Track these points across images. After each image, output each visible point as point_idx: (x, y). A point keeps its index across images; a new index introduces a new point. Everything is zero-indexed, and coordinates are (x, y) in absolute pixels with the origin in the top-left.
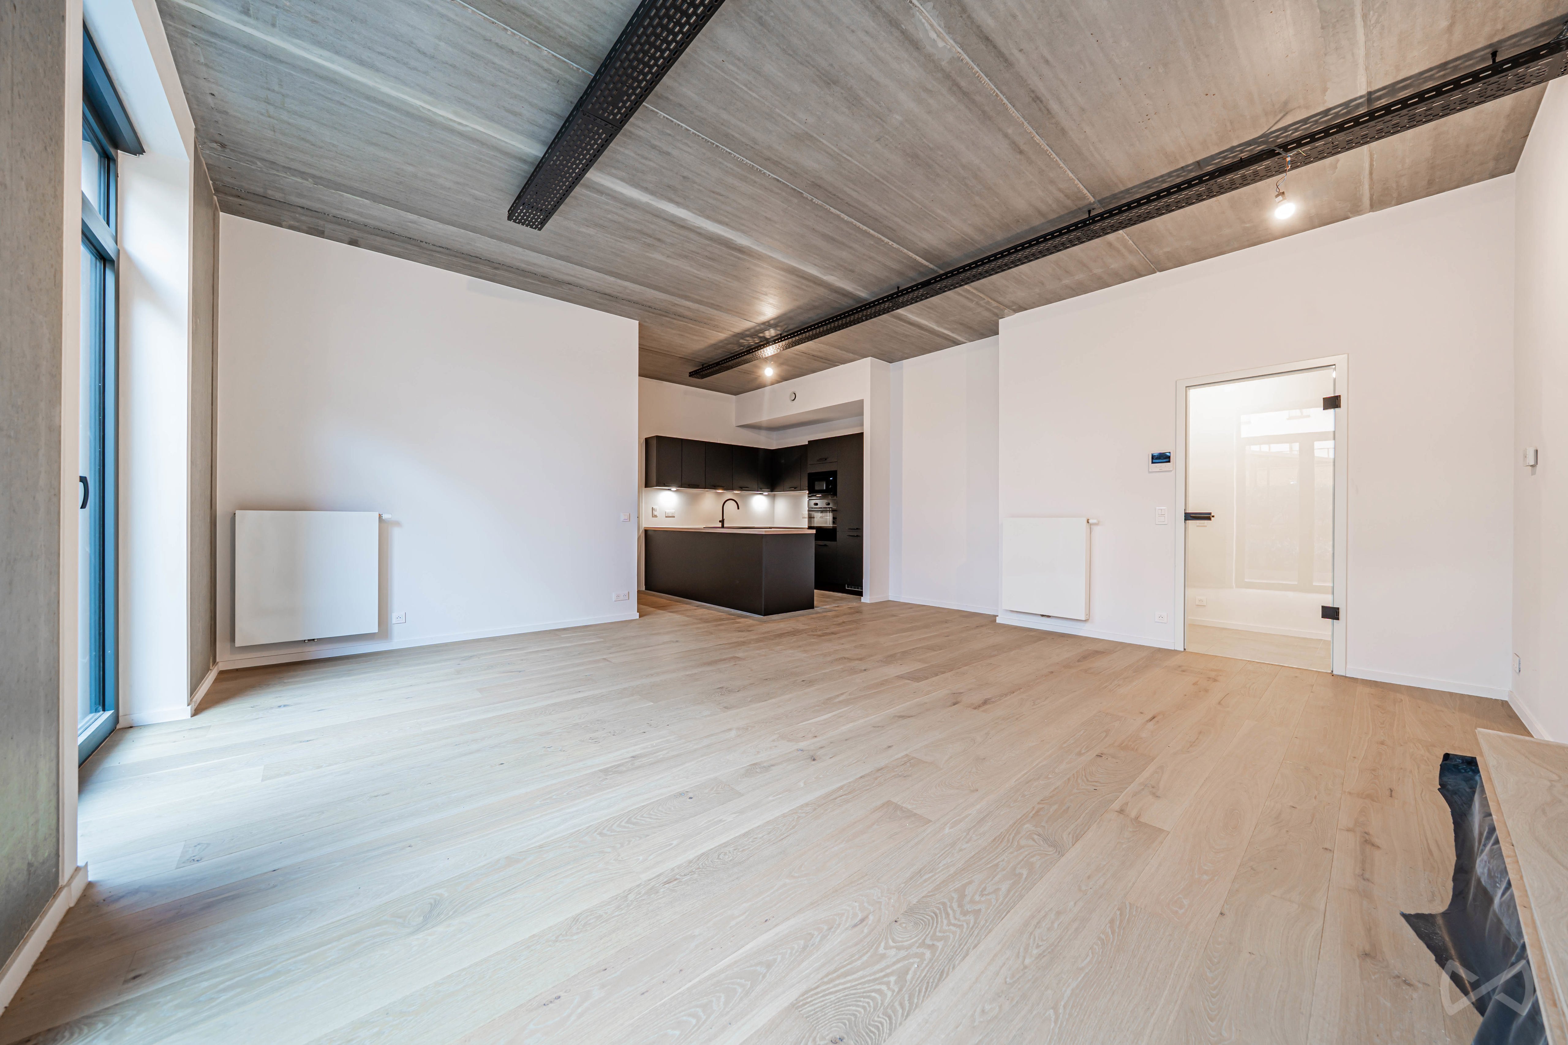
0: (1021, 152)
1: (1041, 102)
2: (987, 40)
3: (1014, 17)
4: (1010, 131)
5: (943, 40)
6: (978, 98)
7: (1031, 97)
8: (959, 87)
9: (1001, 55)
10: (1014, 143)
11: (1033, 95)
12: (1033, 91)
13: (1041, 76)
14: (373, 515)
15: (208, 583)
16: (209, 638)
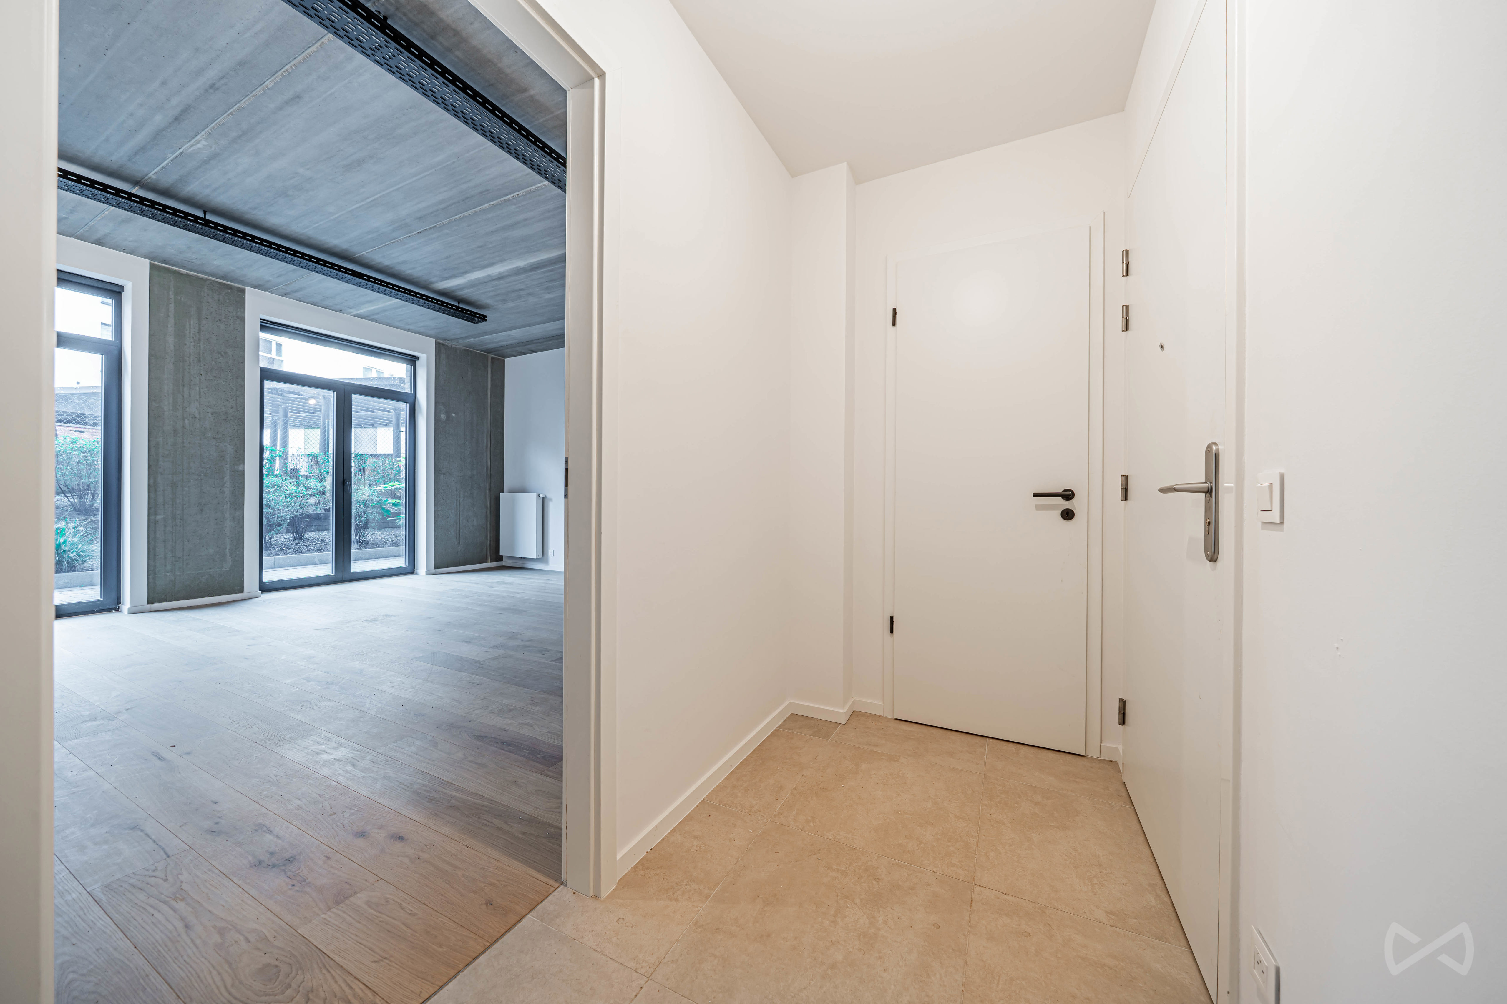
0: (298, 98)
1: (213, 84)
2: (177, 119)
4: (271, 106)
5: (199, 141)
6: (244, 126)
7: (214, 92)
8: (240, 136)
9: (185, 112)
10: (287, 103)
11: (211, 91)
13: (184, 86)
14: (535, 495)
15: (490, 524)
16: (490, 549)
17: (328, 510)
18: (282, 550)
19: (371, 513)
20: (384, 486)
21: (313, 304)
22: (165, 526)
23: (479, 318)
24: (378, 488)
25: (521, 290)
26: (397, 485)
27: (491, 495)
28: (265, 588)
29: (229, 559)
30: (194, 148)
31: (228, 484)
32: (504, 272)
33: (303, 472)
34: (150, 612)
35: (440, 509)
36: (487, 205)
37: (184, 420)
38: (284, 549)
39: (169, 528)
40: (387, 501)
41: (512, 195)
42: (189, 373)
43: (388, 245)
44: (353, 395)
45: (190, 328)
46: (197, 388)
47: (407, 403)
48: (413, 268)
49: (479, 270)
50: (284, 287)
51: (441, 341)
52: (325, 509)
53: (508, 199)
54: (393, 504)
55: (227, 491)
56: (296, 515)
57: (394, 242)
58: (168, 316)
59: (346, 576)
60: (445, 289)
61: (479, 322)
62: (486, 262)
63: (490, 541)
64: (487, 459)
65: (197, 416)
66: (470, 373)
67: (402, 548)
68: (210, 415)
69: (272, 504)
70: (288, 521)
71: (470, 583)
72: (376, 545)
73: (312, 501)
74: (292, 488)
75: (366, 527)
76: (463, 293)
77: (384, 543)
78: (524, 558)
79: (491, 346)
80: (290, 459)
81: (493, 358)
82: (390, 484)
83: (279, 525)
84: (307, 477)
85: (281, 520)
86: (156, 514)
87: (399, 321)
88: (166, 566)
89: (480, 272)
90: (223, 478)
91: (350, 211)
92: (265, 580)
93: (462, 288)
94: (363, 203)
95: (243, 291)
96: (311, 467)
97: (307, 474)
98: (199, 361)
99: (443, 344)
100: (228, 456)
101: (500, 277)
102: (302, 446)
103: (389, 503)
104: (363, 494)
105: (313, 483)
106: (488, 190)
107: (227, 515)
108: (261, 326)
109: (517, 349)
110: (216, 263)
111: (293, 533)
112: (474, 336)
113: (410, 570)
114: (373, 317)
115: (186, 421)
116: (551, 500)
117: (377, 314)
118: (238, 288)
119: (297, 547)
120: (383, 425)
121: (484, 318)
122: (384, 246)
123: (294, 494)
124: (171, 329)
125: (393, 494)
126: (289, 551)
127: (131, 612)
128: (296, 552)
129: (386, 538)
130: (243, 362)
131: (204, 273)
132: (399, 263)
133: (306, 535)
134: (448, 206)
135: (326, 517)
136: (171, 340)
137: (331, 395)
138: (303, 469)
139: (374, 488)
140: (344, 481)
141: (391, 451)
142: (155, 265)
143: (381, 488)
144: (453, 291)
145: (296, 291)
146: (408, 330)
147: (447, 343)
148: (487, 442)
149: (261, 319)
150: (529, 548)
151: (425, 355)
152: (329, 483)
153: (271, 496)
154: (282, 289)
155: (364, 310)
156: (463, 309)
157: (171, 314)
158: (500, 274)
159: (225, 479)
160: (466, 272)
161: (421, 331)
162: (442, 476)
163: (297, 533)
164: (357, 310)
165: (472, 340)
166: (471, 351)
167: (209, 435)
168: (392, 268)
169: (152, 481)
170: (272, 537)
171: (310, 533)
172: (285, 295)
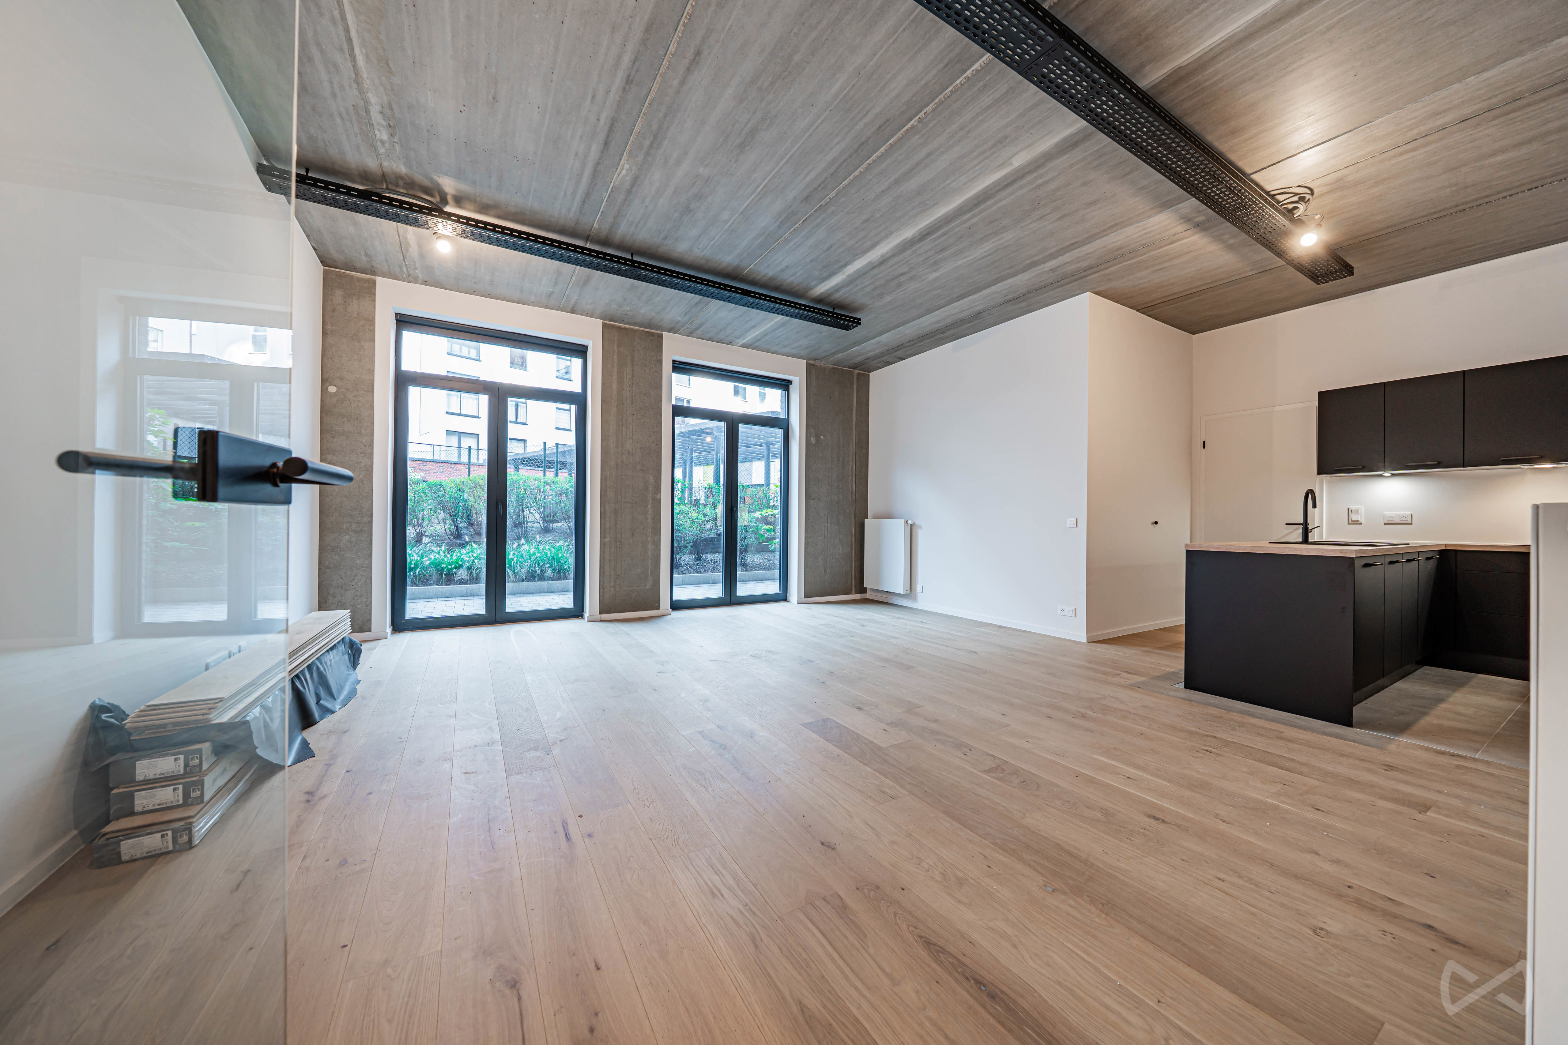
0: (698, 53)
1: (629, 76)
2: (606, 143)
3: (581, 137)
4: (676, 82)
5: (623, 166)
6: (655, 127)
7: (630, 88)
8: (652, 144)
9: (611, 130)
10: (688, 69)
11: (627, 87)
12: (624, 89)
13: (607, 92)
14: (903, 521)
15: (855, 553)
16: (855, 579)
17: (719, 535)
18: (688, 569)
19: (750, 538)
20: (760, 512)
21: (710, 340)
22: (610, 548)
23: (853, 322)
24: (756, 515)
25: (902, 274)
26: (770, 512)
27: (855, 521)
28: (676, 606)
29: (650, 578)
30: (621, 176)
31: (650, 511)
32: (887, 253)
33: (702, 501)
34: (601, 621)
35: (810, 535)
36: (882, 149)
37: (622, 455)
38: (689, 568)
39: (613, 549)
40: (761, 527)
41: (917, 117)
42: (626, 414)
43: (773, 248)
44: (740, 425)
45: (627, 374)
46: (631, 427)
47: (782, 429)
48: (794, 274)
49: (860, 257)
50: (689, 326)
51: (811, 362)
52: (717, 534)
53: (913, 127)
54: (767, 530)
55: (649, 517)
56: (697, 539)
57: (779, 243)
58: (613, 366)
59: (733, 600)
60: (822, 293)
61: (853, 327)
62: (869, 243)
63: (855, 571)
64: (852, 483)
65: (631, 451)
66: (837, 393)
67: (777, 573)
68: (638, 449)
69: (681, 529)
70: (692, 544)
71: (840, 617)
72: (754, 568)
73: (708, 526)
74: (694, 515)
75: (746, 551)
76: (837, 296)
77: (760, 567)
78: (890, 592)
79: (858, 359)
80: (694, 490)
81: (858, 374)
82: (765, 511)
83: (686, 547)
84: (705, 505)
85: (687, 543)
86: (605, 537)
87: (777, 345)
88: (610, 582)
89: (862, 259)
90: (647, 506)
91: (742, 213)
92: (674, 599)
93: (837, 289)
94: (753, 196)
95: (661, 336)
96: (707, 497)
97: (704, 502)
98: (633, 403)
99: (813, 365)
100: (650, 486)
101: (883, 261)
102: (702, 479)
103: (764, 529)
104: (744, 520)
105: (708, 510)
106: (888, 120)
107: (649, 539)
108: (674, 367)
109: (884, 359)
110: (643, 311)
111: (694, 554)
112: (843, 350)
113: (783, 597)
114: (757, 344)
115: (624, 456)
116: (920, 527)
117: (758, 340)
118: (658, 334)
119: (698, 567)
120: (757, 459)
121: (858, 322)
122: (769, 252)
123: (696, 521)
124: (615, 377)
125: (765, 520)
126: (692, 570)
127: (589, 621)
128: (698, 571)
129: (762, 561)
130: (661, 401)
131: (635, 324)
132: (782, 270)
133: (704, 557)
134: (838, 168)
135: (718, 541)
136: (615, 386)
137: (722, 425)
138: (702, 499)
139: (753, 514)
140: (732, 507)
141: (763, 482)
142: (606, 323)
143: (758, 514)
144: (830, 295)
145: (697, 329)
146: (784, 354)
147: (818, 363)
148: (852, 465)
149: (673, 361)
150: (896, 583)
151: (798, 378)
152: (720, 510)
153: (681, 522)
154: (688, 328)
155: (749, 338)
156: (838, 314)
157: (615, 364)
158: (882, 256)
159: (649, 506)
160: (846, 265)
161: (795, 353)
162: (812, 501)
163: (698, 554)
164: (743, 340)
165: (841, 355)
166: (838, 369)
167: (638, 468)
168: (774, 279)
169: (602, 509)
170: (681, 557)
171: (706, 555)
172: (690, 334)
